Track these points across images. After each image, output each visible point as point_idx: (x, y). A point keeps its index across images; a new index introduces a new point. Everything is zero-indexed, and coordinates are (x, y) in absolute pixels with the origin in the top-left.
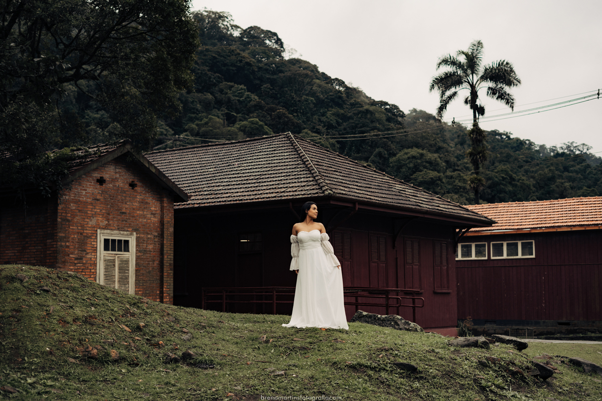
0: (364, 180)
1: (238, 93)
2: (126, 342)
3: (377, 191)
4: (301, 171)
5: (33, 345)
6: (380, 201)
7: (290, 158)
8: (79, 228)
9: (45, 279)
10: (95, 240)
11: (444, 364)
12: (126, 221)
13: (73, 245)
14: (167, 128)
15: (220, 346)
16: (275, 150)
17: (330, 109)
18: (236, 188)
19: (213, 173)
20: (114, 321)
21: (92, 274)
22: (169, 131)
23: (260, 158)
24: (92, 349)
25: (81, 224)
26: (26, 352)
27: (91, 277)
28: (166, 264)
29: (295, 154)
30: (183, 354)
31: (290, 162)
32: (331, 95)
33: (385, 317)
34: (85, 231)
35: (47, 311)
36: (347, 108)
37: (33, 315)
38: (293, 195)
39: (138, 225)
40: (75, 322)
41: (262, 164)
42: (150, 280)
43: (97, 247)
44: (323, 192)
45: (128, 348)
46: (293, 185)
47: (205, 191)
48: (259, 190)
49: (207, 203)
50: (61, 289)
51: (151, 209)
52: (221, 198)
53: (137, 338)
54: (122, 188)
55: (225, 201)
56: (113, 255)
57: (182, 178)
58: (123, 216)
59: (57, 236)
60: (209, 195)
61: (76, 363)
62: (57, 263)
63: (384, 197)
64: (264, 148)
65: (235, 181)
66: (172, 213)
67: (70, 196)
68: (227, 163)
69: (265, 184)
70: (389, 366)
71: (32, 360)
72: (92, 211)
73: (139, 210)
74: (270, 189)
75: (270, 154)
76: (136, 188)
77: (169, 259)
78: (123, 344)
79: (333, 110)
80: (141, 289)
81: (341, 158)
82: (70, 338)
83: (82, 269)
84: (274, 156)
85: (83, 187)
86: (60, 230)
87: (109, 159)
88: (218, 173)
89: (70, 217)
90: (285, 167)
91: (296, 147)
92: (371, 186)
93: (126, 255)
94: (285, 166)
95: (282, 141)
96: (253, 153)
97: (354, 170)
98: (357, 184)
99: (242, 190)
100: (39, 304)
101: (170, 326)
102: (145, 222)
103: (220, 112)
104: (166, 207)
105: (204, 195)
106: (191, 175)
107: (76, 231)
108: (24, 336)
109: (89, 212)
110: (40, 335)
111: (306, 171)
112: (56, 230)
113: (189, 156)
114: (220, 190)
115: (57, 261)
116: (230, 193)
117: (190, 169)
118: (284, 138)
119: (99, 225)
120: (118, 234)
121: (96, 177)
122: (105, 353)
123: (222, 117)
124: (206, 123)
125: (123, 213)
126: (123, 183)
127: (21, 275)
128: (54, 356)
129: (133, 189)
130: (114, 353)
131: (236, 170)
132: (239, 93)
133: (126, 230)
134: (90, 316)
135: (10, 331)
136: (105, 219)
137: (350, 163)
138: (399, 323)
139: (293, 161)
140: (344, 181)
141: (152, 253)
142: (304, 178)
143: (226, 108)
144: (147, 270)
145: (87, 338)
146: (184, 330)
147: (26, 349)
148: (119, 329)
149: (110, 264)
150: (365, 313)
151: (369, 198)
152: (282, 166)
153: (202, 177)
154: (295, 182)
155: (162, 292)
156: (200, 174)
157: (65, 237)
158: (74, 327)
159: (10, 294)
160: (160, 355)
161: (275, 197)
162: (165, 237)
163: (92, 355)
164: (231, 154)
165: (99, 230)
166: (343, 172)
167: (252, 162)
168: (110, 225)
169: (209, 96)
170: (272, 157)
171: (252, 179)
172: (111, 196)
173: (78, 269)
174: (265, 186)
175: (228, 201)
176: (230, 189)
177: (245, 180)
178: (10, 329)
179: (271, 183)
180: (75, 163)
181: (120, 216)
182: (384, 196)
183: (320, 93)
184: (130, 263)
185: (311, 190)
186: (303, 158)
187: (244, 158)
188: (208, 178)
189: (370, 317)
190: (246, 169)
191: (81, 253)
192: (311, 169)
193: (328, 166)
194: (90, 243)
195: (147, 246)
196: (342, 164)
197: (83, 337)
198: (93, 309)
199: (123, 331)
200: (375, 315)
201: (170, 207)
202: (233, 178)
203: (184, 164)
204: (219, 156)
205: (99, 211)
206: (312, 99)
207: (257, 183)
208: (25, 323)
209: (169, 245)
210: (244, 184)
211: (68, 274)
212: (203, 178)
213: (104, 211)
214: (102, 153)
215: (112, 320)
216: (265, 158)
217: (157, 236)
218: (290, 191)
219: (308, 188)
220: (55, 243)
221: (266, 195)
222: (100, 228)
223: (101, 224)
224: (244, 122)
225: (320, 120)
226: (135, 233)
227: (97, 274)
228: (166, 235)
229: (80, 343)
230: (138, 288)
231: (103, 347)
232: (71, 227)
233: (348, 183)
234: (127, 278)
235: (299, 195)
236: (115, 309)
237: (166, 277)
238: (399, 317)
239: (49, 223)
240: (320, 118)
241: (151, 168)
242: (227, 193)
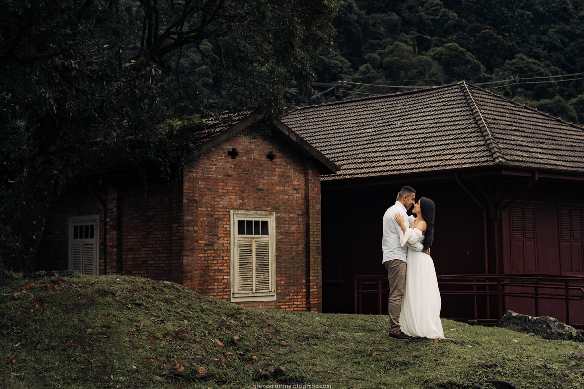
0: (553, 139)
1: (432, 10)
2: (217, 358)
3: (567, 153)
4: (472, 133)
5: (120, 363)
6: (569, 167)
7: (461, 116)
8: (209, 209)
9: (139, 292)
10: (228, 223)
11: (550, 381)
12: (264, 199)
13: (202, 230)
14: (343, 59)
15: (318, 362)
16: (444, 105)
17: (553, 25)
18: (395, 155)
19: (371, 135)
20: (207, 335)
21: (225, 262)
22: (345, 63)
23: (426, 116)
24: (179, 367)
25: (210, 204)
26: (112, 370)
27: (224, 266)
28: (313, 248)
29: (467, 111)
30: (275, 370)
31: (460, 120)
32: (553, 7)
33: (537, 319)
34: (216, 213)
35: (137, 326)
36: (575, 23)
37: (122, 331)
38: (458, 164)
39: (278, 202)
40: (166, 337)
41: (428, 124)
42: (293, 268)
43: (230, 231)
44: (494, 161)
45: (218, 364)
46: (460, 151)
47: (360, 158)
48: (421, 157)
49: (361, 173)
50: (155, 301)
51: (294, 183)
52: (377, 167)
53: (229, 353)
54: (258, 160)
55: (381, 171)
56: (250, 240)
57: (335, 141)
58: (260, 193)
59: (183, 219)
60: (364, 163)
61: (161, 380)
62: (184, 250)
63: (575, 162)
64: (432, 102)
65: (394, 145)
66: (319, 187)
67: (197, 173)
68: (388, 122)
69: (429, 149)
70: (485, 385)
71: (117, 379)
72: (223, 189)
73: (279, 185)
74: (434, 156)
75: (439, 110)
76: (275, 160)
77: (316, 242)
78: (214, 360)
79: (557, 26)
80: (284, 278)
81: (528, 111)
82: (159, 355)
83: (214, 257)
84: (443, 113)
85: (213, 161)
86: (186, 213)
87: (242, 128)
88: (376, 135)
89: (198, 197)
90: (454, 128)
91: (469, 101)
92: (560, 148)
93: (264, 238)
94: (454, 125)
95: (455, 93)
96: (420, 109)
97: (542, 127)
98: (541, 146)
99: (402, 157)
100: (129, 319)
101: (268, 339)
102: (286, 199)
103: (409, 36)
104: (311, 180)
105: (358, 163)
106: (346, 137)
107: (206, 212)
108: (112, 354)
109: (220, 190)
110: (128, 352)
111: (478, 132)
112: (182, 213)
113: (346, 112)
114: (377, 157)
115: (184, 248)
116: (387, 161)
117: (345, 130)
118: (457, 88)
119: (231, 205)
120: (255, 215)
121: (227, 149)
122: (193, 370)
123: (411, 43)
124: (391, 52)
125: (260, 189)
126: (259, 154)
127: (113, 289)
128: (140, 373)
129: (271, 161)
130: (202, 370)
131: (398, 131)
132: (434, 10)
133: (264, 209)
134: (182, 331)
135: (99, 348)
136: (239, 198)
137: (539, 117)
138: (552, 326)
139: (464, 120)
140: (524, 144)
141: (295, 235)
142: (474, 141)
143: (417, 31)
144: (291, 256)
145: (176, 355)
146: (283, 343)
147: (113, 367)
148: (211, 344)
149: (245, 250)
150: (515, 314)
151: (554, 165)
152: (451, 126)
153: (357, 140)
154: (463, 147)
155: (308, 281)
156: (356, 136)
157: (192, 221)
158: (163, 344)
159: (102, 309)
160: (251, 372)
161: (438, 166)
162: (311, 216)
163: (178, 373)
164: (395, 110)
165: (232, 211)
166: (526, 130)
167: (417, 121)
168: (244, 204)
169: (395, 16)
170: (441, 114)
171: (415, 143)
172: (245, 171)
173: (209, 256)
174: (428, 151)
175: (385, 171)
176: (389, 156)
177: (406, 144)
178: (98, 346)
179: (435, 149)
180: (203, 133)
181: (257, 193)
182: (575, 159)
183: (538, 5)
184: (269, 247)
185: (481, 157)
186: (476, 115)
187: (408, 115)
188: (364, 141)
189: (520, 318)
190: (409, 130)
191: (212, 239)
192: (483, 130)
193: (507, 125)
194: (222, 226)
195: (289, 227)
196: (527, 119)
197: (172, 354)
198: (186, 322)
199: (215, 345)
200: (525, 317)
201: (316, 180)
202: (393, 141)
203: (338, 123)
204: (379, 112)
205: (232, 188)
206: (528, 13)
207: (420, 148)
208: (114, 340)
209: (316, 225)
210: (405, 149)
211: (164, 284)
212: (359, 141)
213: (237, 188)
214: (233, 121)
215: (205, 334)
216: (432, 115)
217: (301, 215)
218: (456, 159)
219: (477, 155)
220: (181, 228)
221: (428, 163)
222: (233, 208)
223: (234, 203)
224: (440, 48)
225: (540, 41)
226: (274, 213)
227: (232, 262)
228: (312, 213)
229: (168, 360)
230: (280, 277)
231: (191, 364)
232: (199, 209)
233: (529, 145)
234: (266, 265)
235: (466, 164)
236: (210, 322)
237: (313, 263)
238: (553, 319)
239: (174, 205)
240: (540, 37)
241: (291, 136)
242: (384, 161)
